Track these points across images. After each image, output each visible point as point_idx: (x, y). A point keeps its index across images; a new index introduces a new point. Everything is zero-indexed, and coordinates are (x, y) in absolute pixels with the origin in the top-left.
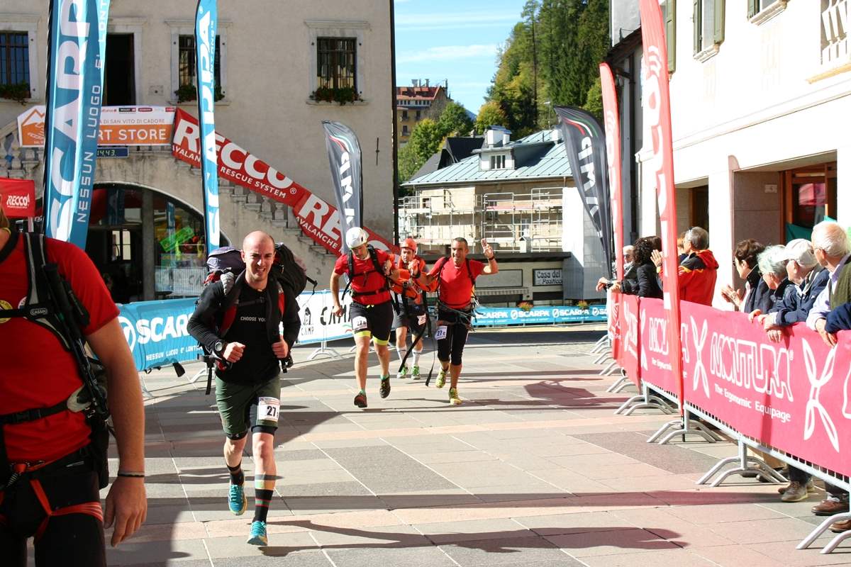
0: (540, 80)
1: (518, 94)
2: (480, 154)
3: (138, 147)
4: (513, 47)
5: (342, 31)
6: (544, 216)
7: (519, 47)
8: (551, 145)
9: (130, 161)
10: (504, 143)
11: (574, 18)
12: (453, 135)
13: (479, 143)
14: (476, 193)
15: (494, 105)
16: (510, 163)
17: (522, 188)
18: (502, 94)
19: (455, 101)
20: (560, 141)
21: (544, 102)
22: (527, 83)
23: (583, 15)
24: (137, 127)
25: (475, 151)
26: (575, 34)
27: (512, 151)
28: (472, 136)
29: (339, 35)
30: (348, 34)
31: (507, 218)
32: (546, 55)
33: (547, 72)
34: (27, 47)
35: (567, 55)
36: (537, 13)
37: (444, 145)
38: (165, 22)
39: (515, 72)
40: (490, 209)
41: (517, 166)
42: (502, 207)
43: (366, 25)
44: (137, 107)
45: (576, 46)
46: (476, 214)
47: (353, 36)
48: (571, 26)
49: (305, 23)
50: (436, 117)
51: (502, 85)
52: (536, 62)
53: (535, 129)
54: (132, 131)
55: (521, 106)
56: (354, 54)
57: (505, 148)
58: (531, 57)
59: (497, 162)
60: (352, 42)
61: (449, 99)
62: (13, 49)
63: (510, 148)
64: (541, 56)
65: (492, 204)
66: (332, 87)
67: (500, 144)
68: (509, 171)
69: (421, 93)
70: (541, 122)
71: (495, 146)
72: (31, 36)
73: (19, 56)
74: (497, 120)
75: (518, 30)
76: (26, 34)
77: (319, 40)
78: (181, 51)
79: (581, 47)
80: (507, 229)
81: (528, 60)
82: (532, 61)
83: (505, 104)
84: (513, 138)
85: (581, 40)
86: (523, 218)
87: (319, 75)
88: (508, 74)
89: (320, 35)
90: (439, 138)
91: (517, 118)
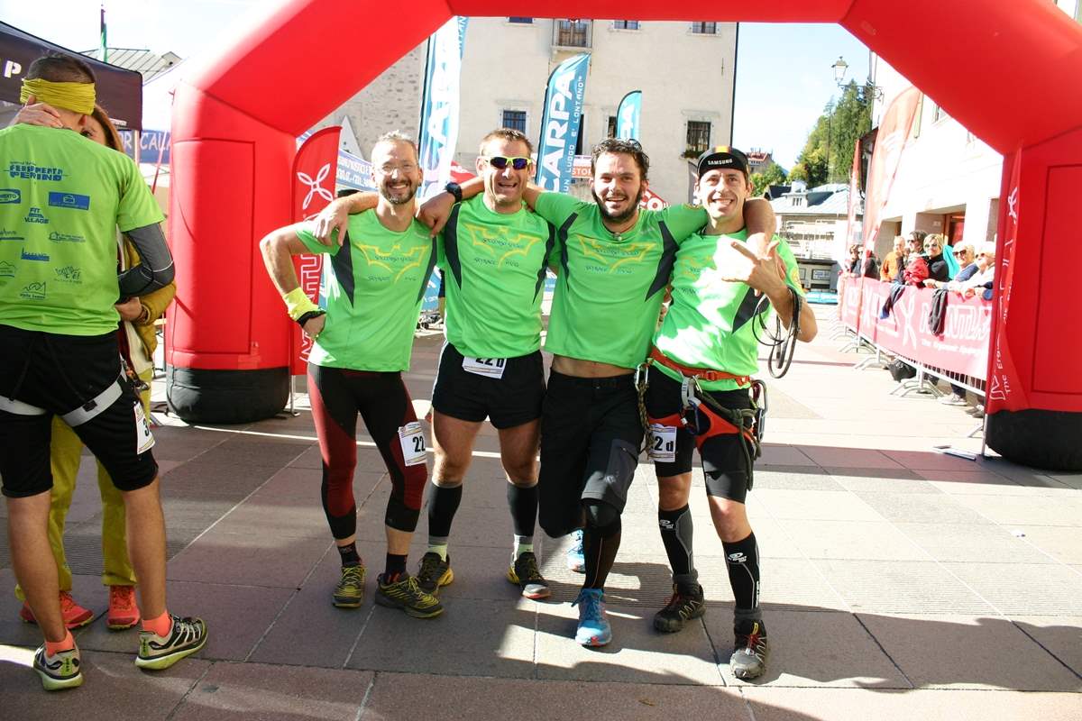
0: (831, 153)
1: (816, 161)
2: (786, 196)
3: (582, 179)
4: (817, 130)
5: (703, 118)
6: (823, 237)
7: (820, 131)
8: (832, 193)
9: (576, 186)
10: (802, 190)
11: (857, 115)
12: (773, 183)
13: (788, 190)
14: (782, 220)
15: (801, 166)
16: (805, 202)
17: (811, 218)
18: (806, 160)
19: (776, 163)
20: (837, 192)
21: (831, 167)
22: (823, 155)
23: (863, 113)
24: (582, 168)
25: (783, 194)
26: (857, 125)
27: (807, 196)
28: (785, 185)
29: (700, 120)
30: (707, 120)
31: (799, 236)
32: (837, 137)
33: (836, 148)
34: (524, 120)
35: (850, 138)
36: (834, 110)
37: (767, 190)
38: (602, 109)
39: (816, 148)
40: (789, 230)
41: (810, 204)
42: (798, 228)
43: (718, 115)
44: (582, 156)
45: (856, 132)
46: (781, 233)
47: (708, 121)
48: (855, 120)
49: (682, 112)
50: (764, 172)
51: (806, 154)
52: (830, 142)
53: (824, 182)
54: (579, 170)
55: (818, 168)
56: (709, 131)
57: (802, 193)
58: (827, 137)
59: (797, 201)
60: (709, 124)
61: (773, 161)
62: (517, 122)
63: (805, 194)
64: (833, 137)
65: (791, 227)
66: (694, 150)
67: (799, 191)
68: (803, 208)
69: (755, 156)
70: (830, 178)
71: (797, 192)
72: (527, 114)
73: (520, 125)
74: (802, 176)
75: (821, 120)
76: (525, 113)
77: (690, 123)
78: (610, 125)
79: (859, 133)
80: (798, 243)
81: (825, 139)
82: (827, 142)
83: (808, 167)
84: (808, 188)
85: (860, 129)
86: (810, 237)
87: (689, 142)
88: (812, 148)
89: (690, 119)
90: (764, 185)
91: (814, 175)
